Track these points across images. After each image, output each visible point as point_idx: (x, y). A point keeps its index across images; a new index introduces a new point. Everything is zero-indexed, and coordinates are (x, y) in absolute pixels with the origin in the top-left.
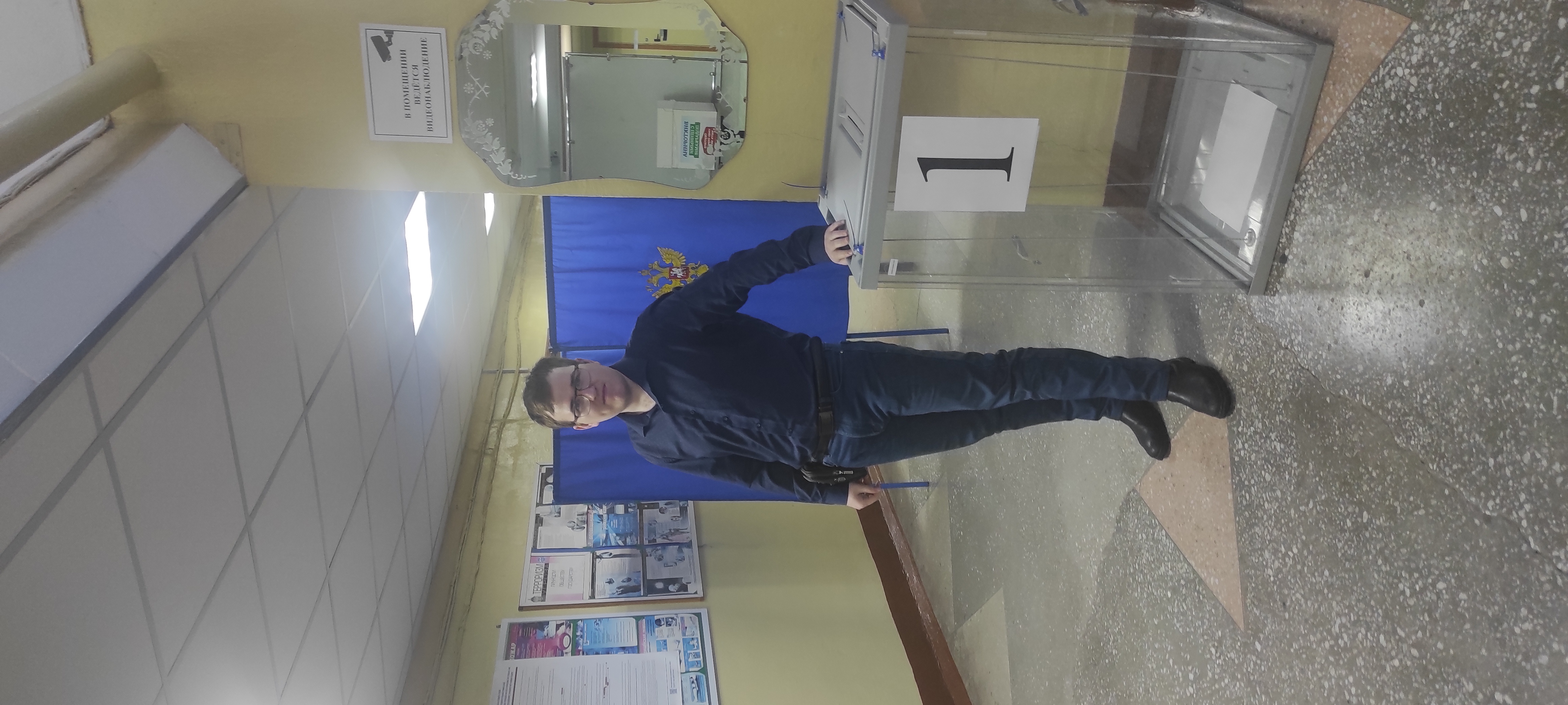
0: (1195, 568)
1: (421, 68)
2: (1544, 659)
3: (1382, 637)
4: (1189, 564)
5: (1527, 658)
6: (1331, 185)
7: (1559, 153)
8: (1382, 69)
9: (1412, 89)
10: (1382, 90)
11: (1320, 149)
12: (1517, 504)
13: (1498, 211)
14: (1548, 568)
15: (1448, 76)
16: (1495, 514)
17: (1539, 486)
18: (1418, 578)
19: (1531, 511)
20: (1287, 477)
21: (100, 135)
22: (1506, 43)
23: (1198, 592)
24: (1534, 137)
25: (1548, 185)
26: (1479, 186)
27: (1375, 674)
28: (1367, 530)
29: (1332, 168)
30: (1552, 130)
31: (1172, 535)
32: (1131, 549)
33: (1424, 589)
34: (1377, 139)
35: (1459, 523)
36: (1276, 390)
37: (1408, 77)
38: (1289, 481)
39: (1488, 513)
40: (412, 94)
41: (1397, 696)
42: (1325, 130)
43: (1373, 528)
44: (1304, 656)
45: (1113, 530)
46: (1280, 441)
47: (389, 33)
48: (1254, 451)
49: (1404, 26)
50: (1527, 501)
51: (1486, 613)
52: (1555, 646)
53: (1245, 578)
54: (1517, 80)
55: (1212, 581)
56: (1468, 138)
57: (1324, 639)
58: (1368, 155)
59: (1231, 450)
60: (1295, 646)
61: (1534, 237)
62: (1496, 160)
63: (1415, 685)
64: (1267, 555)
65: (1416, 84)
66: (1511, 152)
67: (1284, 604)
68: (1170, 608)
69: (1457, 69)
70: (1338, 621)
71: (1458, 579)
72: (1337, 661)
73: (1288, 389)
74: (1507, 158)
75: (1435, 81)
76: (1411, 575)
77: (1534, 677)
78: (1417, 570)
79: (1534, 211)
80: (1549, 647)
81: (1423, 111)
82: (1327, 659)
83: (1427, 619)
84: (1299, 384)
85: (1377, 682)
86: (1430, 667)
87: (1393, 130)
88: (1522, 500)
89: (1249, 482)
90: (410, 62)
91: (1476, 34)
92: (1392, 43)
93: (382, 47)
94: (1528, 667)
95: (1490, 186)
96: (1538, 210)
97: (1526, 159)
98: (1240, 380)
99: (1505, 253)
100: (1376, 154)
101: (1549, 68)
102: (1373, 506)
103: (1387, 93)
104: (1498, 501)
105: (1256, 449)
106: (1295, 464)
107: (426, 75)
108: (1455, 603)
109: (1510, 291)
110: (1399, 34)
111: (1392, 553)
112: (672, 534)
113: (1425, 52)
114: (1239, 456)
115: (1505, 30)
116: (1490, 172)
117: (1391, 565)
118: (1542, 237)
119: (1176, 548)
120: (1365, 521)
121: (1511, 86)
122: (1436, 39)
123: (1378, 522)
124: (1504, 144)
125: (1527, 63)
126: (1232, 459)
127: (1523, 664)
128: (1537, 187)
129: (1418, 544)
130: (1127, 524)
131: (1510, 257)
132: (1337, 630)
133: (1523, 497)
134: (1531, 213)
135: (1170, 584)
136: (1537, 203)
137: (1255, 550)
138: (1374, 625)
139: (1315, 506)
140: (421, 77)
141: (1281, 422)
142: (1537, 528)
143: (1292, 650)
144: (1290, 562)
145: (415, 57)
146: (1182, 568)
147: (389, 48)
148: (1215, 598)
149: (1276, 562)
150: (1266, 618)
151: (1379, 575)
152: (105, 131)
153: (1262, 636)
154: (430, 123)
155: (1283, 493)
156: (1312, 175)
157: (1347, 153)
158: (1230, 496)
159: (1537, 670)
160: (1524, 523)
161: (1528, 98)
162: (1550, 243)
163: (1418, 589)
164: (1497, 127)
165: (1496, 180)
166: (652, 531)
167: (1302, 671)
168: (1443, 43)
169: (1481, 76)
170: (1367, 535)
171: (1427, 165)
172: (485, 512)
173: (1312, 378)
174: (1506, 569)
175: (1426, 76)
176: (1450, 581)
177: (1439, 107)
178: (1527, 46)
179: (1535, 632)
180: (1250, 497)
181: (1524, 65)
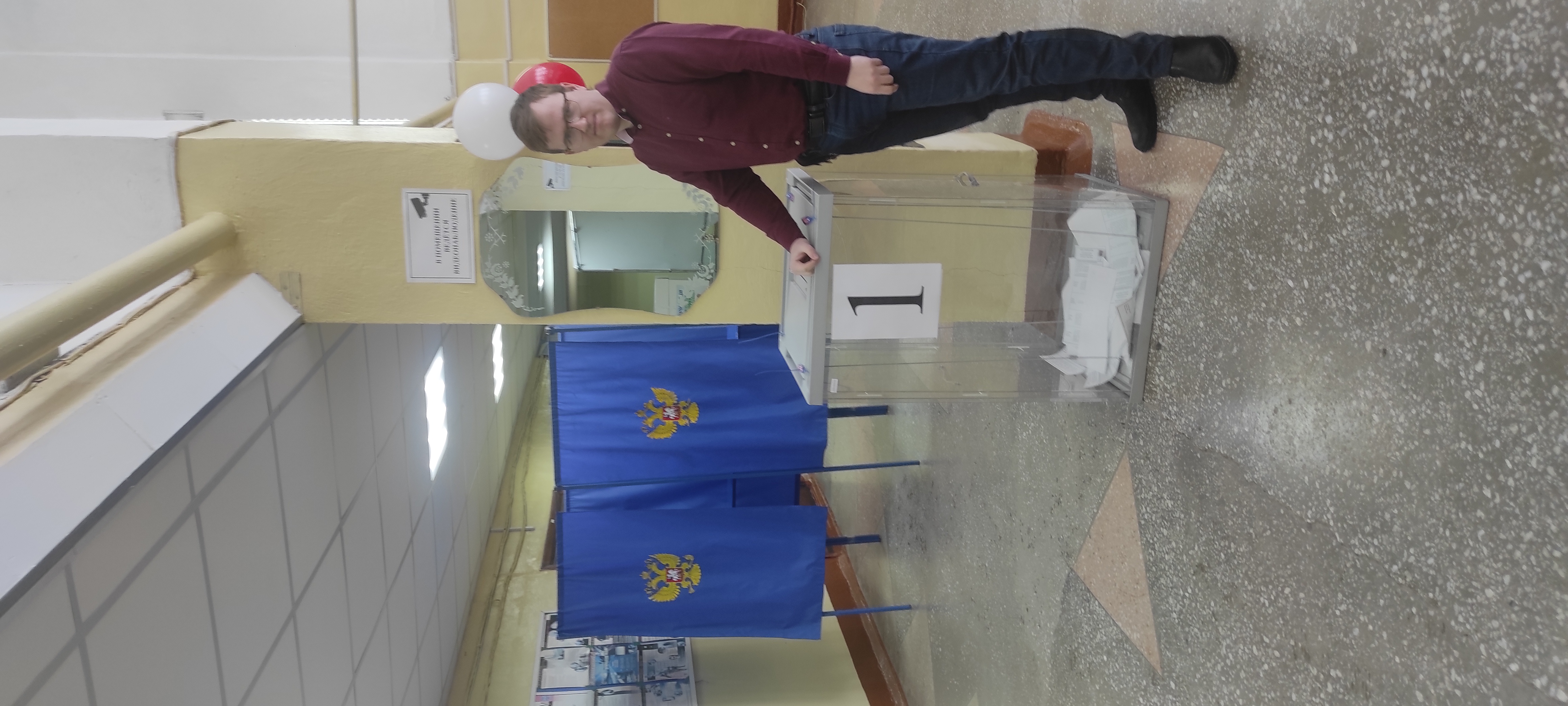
0: (1122, 629)
1: (450, 222)
2: (1356, 632)
3: (1254, 648)
4: (1117, 626)
5: (1346, 636)
6: (1185, 282)
7: (1321, 234)
8: (1209, 188)
9: (1229, 200)
10: (1211, 204)
11: (1175, 255)
12: (1325, 509)
13: (1291, 283)
14: (1350, 555)
15: (1251, 187)
16: (1313, 521)
17: (1337, 491)
18: (1272, 589)
19: (1335, 512)
20: (1178, 528)
21: (186, 284)
22: (1282, 158)
23: (1126, 650)
24: (1305, 225)
25: (1318, 259)
26: (1277, 267)
27: (1253, 682)
28: (1235, 558)
29: (1184, 268)
30: (1316, 218)
31: (1102, 603)
32: (1074, 625)
33: (1277, 596)
34: (1211, 242)
35: (1293, 535)
36: (1164, 456)
37: (1226, 191)
38: (1180, 531)
39: (1309, 521)
40: (443, 242)
41: (1269, 696)
42: (1177, 240)
43: (1239, 556)
44: (1205, 683)
45: (1059, 612)
46: (1170, 499)
47: (426, 196)
48: (1154, 512)
49: (1220, 154)
50: (1331, 505)
51: (1317, 605)
52: (1362, 618)
53: (1158, 626)
54: (1292, 185)
55: (1135, 637)
56: (1267, 231)
57: (1217, 663)
58: (1206, 255)
59: (1138, 515)
60: (1198, 676)
61: (1313, 299)
62: (1286, 245)
63: (1280, 682)
64: (1171, 600)
65: (1231, 196)
66: (1293, 238)
67: (1187, 641)
68: (1107, 672)
69: (1255, 181)
70: (1225, 644)
71: (1297, 582)
72: (1227, 679)
73: (1172, 453)
74: (1292, 243)
75: (1243, 192)
76: (1267, 587)
77: (1352, 648)
78: (1271, 582)
79: (1312, 280)
80: (1359, 620)
81: (1238, 216)
82: (1220, 679)
83: (1282, 622)
84: (1179, 447)
85: (1255, 688)
86: (1288, 663)
87: (1220, 233)
88: (1328, 504)
89: (1153, 540)
90: (442, 217)
91: (1264, 154)
92: (1214, 168)
93: (419, 207)
94: (1348, 641)
95: (1284, 265)
96: (1314, 278)
97: (1303, 242)
98: (1139, 454)
99: (1298, 315)
100: (1211, 254)
101: (1309, 174)
102: (1237, 537)
103: (1214, 205)
104: (1314, 509)
105: (1155, 510)
106: (1182, 516)
107: (455, 228)
108: (1297, 602)
109: (1304, 342)
110: (1218, 160)
111: (1253, 572)
112: (670, 671)
113: (1235, 172)
114: (1145, 519)
115: (1281, 149)
116: (1283, 255)
117: (1254, 583)
118: (1318, 299)
119: (1107, 614)
120: (1233, 550)
121: (1289, 190)
122: (1241, 161)
123: (1242, 550)
124: (1289, 232)
125: (1296, 172)
126: (1140, 523)
127: (1345, 639)
128: (1312, 261)
129: (1269, 560)
130: (1069, 604)
131: (1301, 317)
132: (1225, 652)
133: (1328, 502)
134: (1310, 281)
135: (1105, 649)
136: (1313, 274)
137: (1162, 600)
138: (1249, 639)
139: (1199, 548)
140: (450, 230)
141: (1170, 482)
142: (1339, 525)
143: (1196, 680)
144: (1187, 602)
145: (446, 213)
146: (1112, 632)
147: (426, 207)
148: (1137, 651)
149: (1178, 605)
150: (1176, 658)
151: (1247, 595)
152: (190, 281)
153: (1174, 675)
154: (456, 267)
155: (1177, 543)
156: (1172, 276)
157: (1193, 255)
158: (1141, 557)
159: (1353, 642)
160: (1332, 523)
161: (1299, 196)
162: (1324, 302)
163: (1273, 598)
164: (1284, 220)
165: (1286, 261)
166: (651, 669)
167: (1205, 696)
168: (1245, 163)
169: (1271, 184)
170: (1236, 562)
171: (1244, 257)
172: (492, 657)
173: (1187, 440)
174: (1325, 564)
175: (1237, 190)
176: (1292, 586)
177: (1247, 212)
178: (1295, 159)
179: (1348, 610)
180: (1155, 553)
181: (1295, 173)
